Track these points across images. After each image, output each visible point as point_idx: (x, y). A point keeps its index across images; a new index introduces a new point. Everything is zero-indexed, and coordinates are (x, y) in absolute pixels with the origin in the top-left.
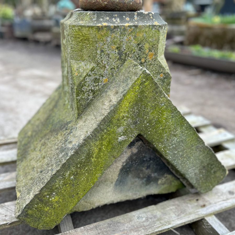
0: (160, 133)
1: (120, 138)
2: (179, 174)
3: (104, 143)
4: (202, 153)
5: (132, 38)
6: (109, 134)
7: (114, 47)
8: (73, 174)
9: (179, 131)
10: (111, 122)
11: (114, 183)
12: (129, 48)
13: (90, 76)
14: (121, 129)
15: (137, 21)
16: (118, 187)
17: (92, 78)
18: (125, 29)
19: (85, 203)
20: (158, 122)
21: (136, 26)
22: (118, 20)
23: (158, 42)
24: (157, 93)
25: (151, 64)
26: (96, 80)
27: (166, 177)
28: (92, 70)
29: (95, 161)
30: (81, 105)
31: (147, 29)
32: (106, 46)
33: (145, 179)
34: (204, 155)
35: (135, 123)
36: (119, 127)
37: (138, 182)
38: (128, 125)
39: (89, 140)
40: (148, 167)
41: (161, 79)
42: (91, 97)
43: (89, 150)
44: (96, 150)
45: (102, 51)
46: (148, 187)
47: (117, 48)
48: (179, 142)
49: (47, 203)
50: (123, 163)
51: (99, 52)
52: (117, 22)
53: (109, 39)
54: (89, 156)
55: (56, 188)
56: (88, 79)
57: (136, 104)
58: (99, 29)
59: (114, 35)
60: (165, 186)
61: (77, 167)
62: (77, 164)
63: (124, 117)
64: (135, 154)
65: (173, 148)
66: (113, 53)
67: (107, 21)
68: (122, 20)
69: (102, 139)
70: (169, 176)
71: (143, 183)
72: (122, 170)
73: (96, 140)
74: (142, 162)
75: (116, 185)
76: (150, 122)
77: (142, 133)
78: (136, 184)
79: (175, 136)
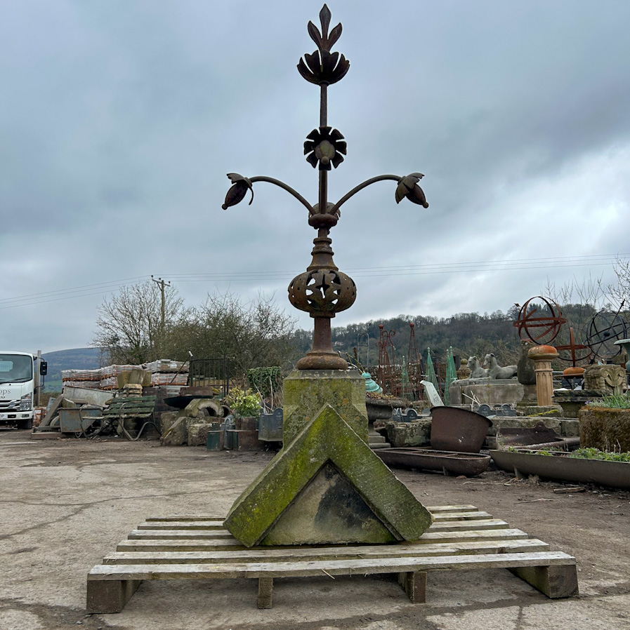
0: (348, 460)
1: (312, 460)
2: (381, 517)
3: (299, 462)
4: (394, 487)
5: (328, 387)
6: (302, 455)
7: (314, 394)
8: (273, 488)
9: (365, 460)
10: (303, 444)
11: (314, 517)
12: (326, 394)
13: (295, 414)
14: (312, 452)
15: (334, 376)
16: (318, 522)
17: (297, 416)
18: (322, 381)
19: (285, 535)
20: (344, 449)
21: (331, 379)
22: (318, 375)
23: (351, 391)
24: (340, 423)
25: (347, 408)
26: (300, 419)
27: (370, 521)
28: (296, 410)
29: (291, 478)
30: (287, 438)
31: (340, 382)
32: (307, 393)
33: (346, 519)
34: (397, 490)
35: (324, 447)
36: (310, 449)
37: (340, 522)
38: (318, 448)
39: (286, 458)
40: (348, 505)
41: (358, 422)
42: (295, 432)
43: (286, 466)
44: (292, 468)
45: (305, 397)
46: (350, 529)
47: (317, 394)
48: (368, 471)
49: (249, 513)
50: (322, 495)
51: (302, 397)
52: (317, 376)
53: (310, 388)
54: (286, 472)
55: (258, 499)
56: (293, 417)
57: (324, 431)
58: (302, 381)
59: (313, 385)
60: (371, 533)
61: (276, 481)
62: (276, 479)
63: (314, 441)
64: (334, 488)
65: (362, 476)
66: (314, 398)
67: (309, 376)
68: (321, 375)
69: (296, 459)
70: (374, 521)
71: (345, 524)
72: (321, 503)
73: (292, 459)
74: (341, 498)
75: (316, 520)
76: (336, 448)
77: (331, 458)
78: (337, 523)
79: (362, 464)
